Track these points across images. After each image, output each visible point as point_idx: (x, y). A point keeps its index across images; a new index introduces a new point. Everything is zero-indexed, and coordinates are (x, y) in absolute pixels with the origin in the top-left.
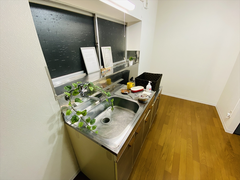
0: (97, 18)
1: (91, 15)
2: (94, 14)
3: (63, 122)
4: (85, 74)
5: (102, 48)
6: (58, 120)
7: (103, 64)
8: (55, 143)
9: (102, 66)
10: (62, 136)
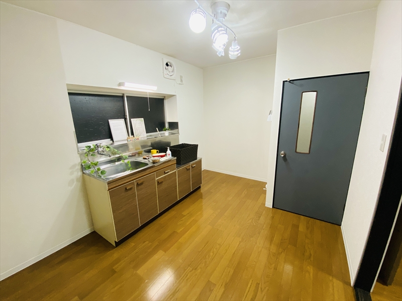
0: (127, 96)
1: (121, 95)
2: (124, 94)
3: (82, 173)
4: (111, 142)
5: (132, 119)
6: (78, 169)
7: (132, 134)
8: (73, 187)
9: (132, 136)
10: (80, 184)
